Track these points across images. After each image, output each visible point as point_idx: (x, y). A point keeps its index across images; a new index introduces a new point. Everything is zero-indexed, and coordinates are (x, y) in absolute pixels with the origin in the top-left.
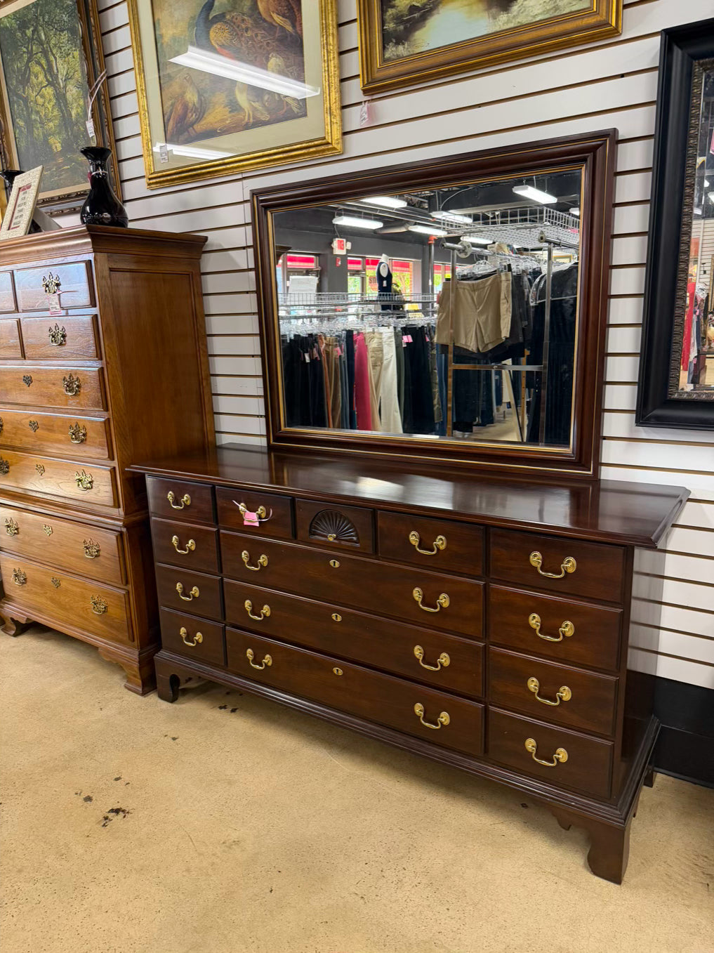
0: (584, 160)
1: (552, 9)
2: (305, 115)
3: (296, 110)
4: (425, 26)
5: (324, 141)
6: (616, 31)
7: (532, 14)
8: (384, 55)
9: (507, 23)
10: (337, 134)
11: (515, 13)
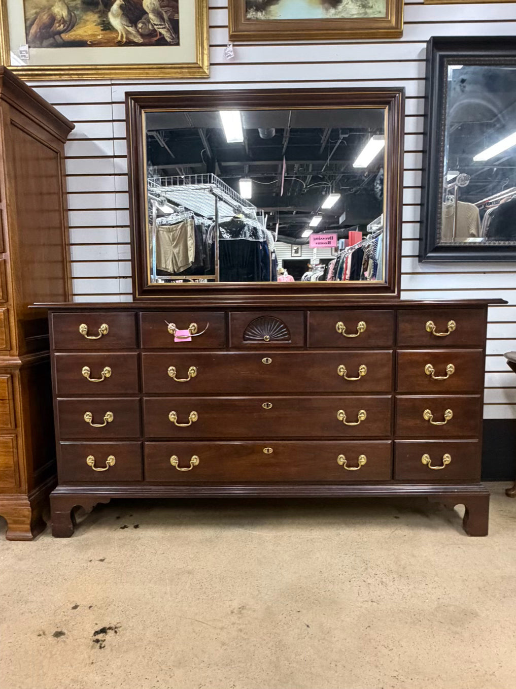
0: (388, 103)
1: (363, 13)
2: (178, 44)
3: (168, 40)
4: (278, 4)
5: (197, 65)
6: (400, 34)
7: (350, 13)
8: (246, 16)
9: (335, 14)
10: (206, 63)
11: (340, 10)
